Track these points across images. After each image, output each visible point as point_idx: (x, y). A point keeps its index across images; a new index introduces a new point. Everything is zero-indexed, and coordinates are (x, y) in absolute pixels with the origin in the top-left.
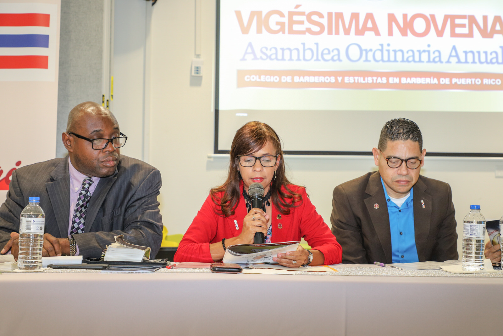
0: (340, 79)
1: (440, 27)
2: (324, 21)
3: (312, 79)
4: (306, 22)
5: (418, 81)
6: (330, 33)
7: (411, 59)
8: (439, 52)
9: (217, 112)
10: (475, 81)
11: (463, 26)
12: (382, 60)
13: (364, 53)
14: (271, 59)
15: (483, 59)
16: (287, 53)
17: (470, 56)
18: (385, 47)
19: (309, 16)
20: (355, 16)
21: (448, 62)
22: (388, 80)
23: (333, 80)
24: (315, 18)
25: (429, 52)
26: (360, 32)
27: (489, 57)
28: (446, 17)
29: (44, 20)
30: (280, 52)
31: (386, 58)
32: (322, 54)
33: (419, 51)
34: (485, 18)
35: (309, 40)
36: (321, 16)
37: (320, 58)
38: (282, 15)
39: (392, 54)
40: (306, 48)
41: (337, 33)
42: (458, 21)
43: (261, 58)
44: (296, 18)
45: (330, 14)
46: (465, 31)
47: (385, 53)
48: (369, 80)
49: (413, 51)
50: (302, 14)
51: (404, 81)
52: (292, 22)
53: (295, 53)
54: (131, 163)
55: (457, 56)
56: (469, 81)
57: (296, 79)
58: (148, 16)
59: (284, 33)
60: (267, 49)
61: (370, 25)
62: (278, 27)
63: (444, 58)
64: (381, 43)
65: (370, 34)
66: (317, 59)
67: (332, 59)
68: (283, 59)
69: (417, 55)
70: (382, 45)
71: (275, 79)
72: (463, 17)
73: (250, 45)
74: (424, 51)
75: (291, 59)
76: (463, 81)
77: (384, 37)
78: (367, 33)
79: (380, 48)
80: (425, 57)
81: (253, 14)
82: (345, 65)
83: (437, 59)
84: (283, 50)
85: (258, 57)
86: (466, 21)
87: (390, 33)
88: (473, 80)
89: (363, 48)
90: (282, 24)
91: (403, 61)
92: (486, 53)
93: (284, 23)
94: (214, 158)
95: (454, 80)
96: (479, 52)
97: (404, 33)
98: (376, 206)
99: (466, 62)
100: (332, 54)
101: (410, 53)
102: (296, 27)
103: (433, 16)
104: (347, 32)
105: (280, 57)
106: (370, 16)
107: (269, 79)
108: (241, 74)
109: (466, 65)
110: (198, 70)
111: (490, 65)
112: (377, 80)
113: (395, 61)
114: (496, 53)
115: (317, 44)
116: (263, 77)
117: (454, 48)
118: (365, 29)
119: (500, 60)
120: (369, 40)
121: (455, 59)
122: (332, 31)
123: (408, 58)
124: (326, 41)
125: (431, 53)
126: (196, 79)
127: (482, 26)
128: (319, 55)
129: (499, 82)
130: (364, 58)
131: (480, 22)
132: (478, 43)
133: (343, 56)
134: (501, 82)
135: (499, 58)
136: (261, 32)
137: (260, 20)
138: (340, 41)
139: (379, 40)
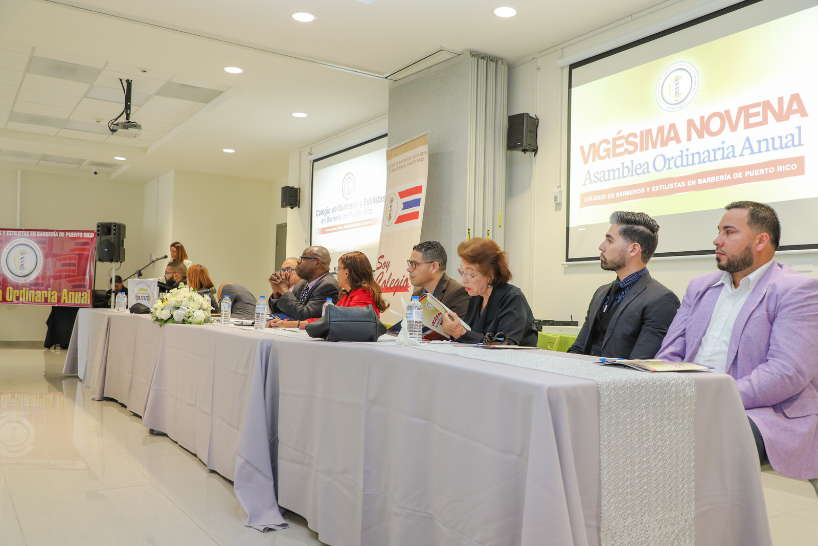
0: (648, 189)
2: (638, 140)
3: (628, 193)
4: (625, 145)
5: (713, 179)
6: (642, 150)
7: (706, 159)
8: (733, 147)
9: (568, 229)
10: (768, 170)
11: (757, 114)
12: (682, 166)
13: (667, 161)
14: (601, 181)
15: (777, 145)
16: (611, 173)
17: (764, 144)
18: (685, 153)
19: (627, 139)
20: (661, 129)
21: (742, 155)
22: (686, 183)
23: (643, 191)
24: (631, 139)
25: (723, 148)
26: (664, 144)
27: (784, 141)
28: (741, 109)
29: (421, 189)
30: (606, 174)
31: (685, 163)
32: (636, 169)
33: (714, 150)
34: (781, 100)
35: (626, 159)
36: (635, 135)
37: (634, 173)
38: (607, 142)
39: (690, 157)
40: (624, 166)
41: (647, 149)
42: (752, 111)
43: (594, 182)
44: (618, 142)
45: (642, 133)
46: (759, 119)
47: (685, 158)
48: (671, 186)
49: (708, 151)
50: (622, 138)
51: (700, 181)
52: (615, 146)
53: (617, 173)
55: (751, 147)
56: (762, 171)
57: (618, 195)
58: (532, 164)
59: (609, 157)
60: (597, 173)
61: (672, 135)
62: (606, 153)
63: (737, 153)
64: (681, 150)
65: (672, 143)
66: (632, 175)
67: (643, 173)
68: (609, 179)
69: (712, 153)
70: (682, 151)
71: (604, 197)
72: (757, 105)
73: (588, 172)
74: (719, 149)
75: (614, 178)
76: (755, 173)
78: (670, 143)
79: (680, 154)
80: (719, 154)
81: (591, 146)
82: (653, 176)
83: (731, 155)
84: (609, 171)
86: (760, 109)
87: (689, 138)
88: (766, 169)
89: (667, 157)
90: (607, 150)
91: (700, 163)
93: (610, 148)
94: (569, 265)
95: (747, 173)
96: (773, 139)
97: (701, 136)
101: (706, 154)
102: (618, 150)
103: (728, 112)
104: (654, 146)
105: (607, 178)
106: (673, 127)
107: (599, 198)
108: (583, 197)
109: (760, 154)
111: (785, 149)
112: (677, 185)
113: (693, 164)
114: (792, 135)
115: (632, 161)
116: (595, 197)
117: (748, 139)
118: (669, 139)
119: (796, 142)
120: (672, 149)
121: (749, 151)
122: (643, 147)
123: (704, 159)
124: (641, 157)
125: (725, 149)
126: (558, 205)
127: (777, 110)
128: (633, 170)
129: (794, 167)
130: (667, 166)
131: (775, 106)
132: (774, 129)
133: (651, 168)
134: (798, 167)
135: (796, 140)
136: (595, 160)
137: (595, 150)
138: (649, 155)
139: (680, 147)
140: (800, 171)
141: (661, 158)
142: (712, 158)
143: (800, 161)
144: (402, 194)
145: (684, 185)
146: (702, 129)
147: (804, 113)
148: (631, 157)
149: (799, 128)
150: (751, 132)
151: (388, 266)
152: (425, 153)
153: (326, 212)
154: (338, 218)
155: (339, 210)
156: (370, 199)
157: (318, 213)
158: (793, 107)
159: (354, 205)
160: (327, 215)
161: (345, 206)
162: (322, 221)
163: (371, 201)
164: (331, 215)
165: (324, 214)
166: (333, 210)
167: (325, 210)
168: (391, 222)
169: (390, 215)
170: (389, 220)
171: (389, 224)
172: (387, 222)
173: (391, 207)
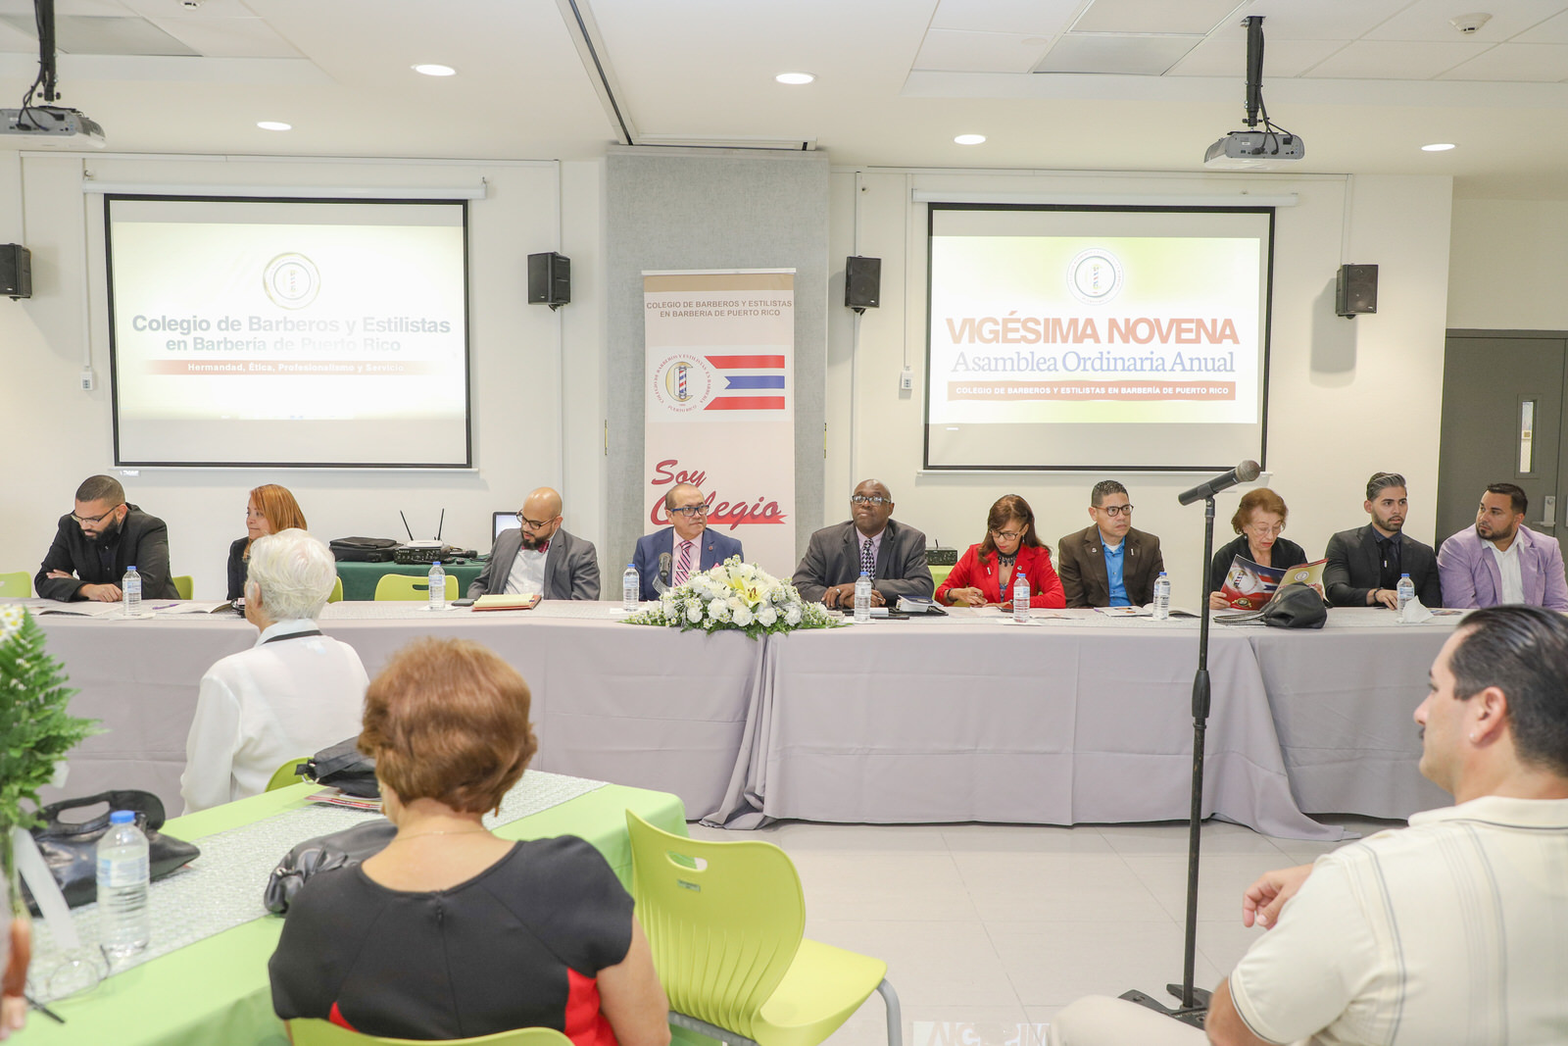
0: (1056, 390)
1: (1165, 330)
2: (1041, 328)
3: (1026, 391)
4: (1021, 329)
5: (1139, 391)
6: (1046, 341)
7: (1132, 367)
8: (1163, 359)
9: (927, 426)
10: (1200, 390)
11: (1190, 330)
12: (1101, 369)
13: (1082, 361)
14: (984, 370)
15: (1210, 367)
16: (1001, 362)
17: (1196, 363)
18: (1105, 355)
19: (1025, 323)
20: (1074, 322)
21: (1172, 370)
22: (1107, 390)
23: (1048, 391)
24: (1031, 325)
25: (1152, 359)
26: (1078, 340)
27: (1217, 364)
28: (1172, 321)
29: (780, 361)
30: (993, 362)
31: (1105, 367)
32: (1038, 364)
33: (1141, 359)
34: (1214, 322)
35: (1025, 349)
36: (1037, 322)
37: (1035, 367)
38: (996, 322)
39: (1112, 362)
40: (1021, 357)
41: (1054, 341)
42: (1184, 326)
43: (974, 369)
44: (1011, 325)
45: (1047, 321)
46: (1192, 336)
47: (1105, 362)
48: (1087, 391)
49: (1134, 359)
50: (1018, 320)
51: (1124, 390)
52: (1006, 330)
53: (1008, 363)
54: (902, 529)
55: (1182, 363)
56: (1193, 390)
57: (1010, 391)
58: (854, 326)
59: (998, 342)
60: (979, 359)
61: (1089, 331)
62: (992, 336)
63: (1168, 366)
64: (1101, 351)
65: (1088, 342)
66: (1032, 369)
67: (1049, 369)
68: (996, 370)
69: (1139, 362)
70: (1101, 353)
71: (988, 391)
72: (1190, 321)
73: (962, 354)
74: (1147, 359)
75: (1005, 370)
76: (1187, 391)
77: (1104, 345)
78: (1086, 340)
79: (1099, 356)
80: (1147, 365)
81: (965, 321)
82: (1062, 375)
83: (1160, 367)
84: (996, 359)
85: (970, 368)
86: (1193, 326)
87: (1111, 340)
89: (1081, 356)
90: (996, 332)
91: (1123, 369)
92: (1213, 359)
93: (999, 331)
94: (924, 474)
95: (1178, 390)
96: (1206, 359)
97: (1125, 340)
98: (1094, 550)
99: (1192, 370)
100: (1048, 363)
101: (1132, 361)
102: (1011, 335)
103: (1157, 321)
104: (1065, 339)
105: (993, 367)
106: (1089, 322)
107: (981, 391)
108: (952, 385)
109: (1191, 373)
110: (907, 382)
111: (1218, 372)
112: (1095, 390)
113: (1115, 369)
114: (1225, 359)
115: (1032, 353)
116: (975, 389)
117: (1179, 354)
118: (1084, 336)
119: (1228, 368)
120: (1088, 348)
121: (1180, 367)
122: (1049, 338)
123: (1128, 367)
124: (1042, 349)
125: (1154, 360)
126: (905, 392)
127: (1210, 331)
128: (1035, 365)
129: (1226, 391)
130: (1082, 367)
131: (1209, 326)
132: (1205, 349)
133: (1060, 365)
134: (1229, 391)
135: (1228, 365)
136: (974, 342)
137: (972, 328)
138: (1057, 349)
139: (1099, 347)
140: (1231, 396)
141: (1074, 355)
142: (1138, 367)
143: (1231, 386)
144: (720, 362)
145: (1110, 390)
146: (1129, 333)
147: (1236, 341)
148: (1032, 347)
149: (1231, 353)
150: (1183, 348)
151: (698, 479)
152: (784, 303)
153: (186, 326)
154: (251, 345)
155: (251, 329)
156: (389, 322)
157: (146, 323)
158: (1225, 332)
159: (322, 326)
160: (194, 334)
161: (278, 323)
162: (170, 345)
163: (393, 325)
164: (214, 334)
165: (179, 330)
166: (223, 325)
167: (183, 321)
168: (688, 404)
169: (681, 392)
170: (682, 400)
171: (682, 408)
172: (677, 404)
173: (681, 378)
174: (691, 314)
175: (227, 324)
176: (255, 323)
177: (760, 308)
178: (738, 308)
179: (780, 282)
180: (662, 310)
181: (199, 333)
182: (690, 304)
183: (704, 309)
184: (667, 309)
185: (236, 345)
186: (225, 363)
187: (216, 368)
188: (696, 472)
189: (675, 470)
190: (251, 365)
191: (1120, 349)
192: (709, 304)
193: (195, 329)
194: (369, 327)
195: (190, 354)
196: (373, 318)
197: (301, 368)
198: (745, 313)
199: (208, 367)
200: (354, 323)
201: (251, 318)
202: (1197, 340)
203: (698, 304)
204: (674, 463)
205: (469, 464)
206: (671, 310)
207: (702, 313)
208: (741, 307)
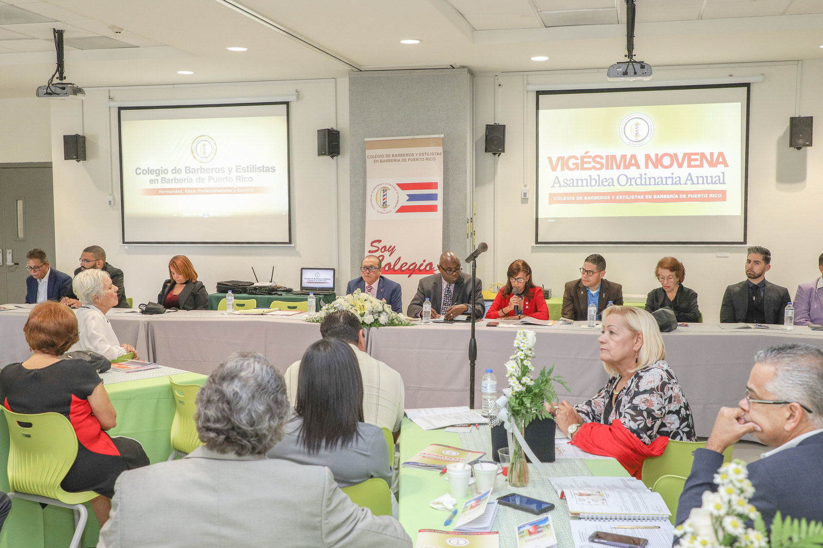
0: (613, 197)
1: (680, 160)
2: (604, 161)
3: (595, 198)
4: (592, 162)
5: (665, 196)
6: (607, 168)
7: (660, 183)
8: (679, 177)
9: (537, 219)
10: (704, 196)
11: (697, 160)
12: (641, 184)
13: (629, 180)
14: (570, 186)
15: (709, 181)
16: (580, 182)
17: (700, 179)
18: (643, 176)
19: (594, 158)
20: (624, 157)
21: (685, 184)
22: (645, 197)
23: (609, 198)
24: (598, 159)
25: (672, 178)
26: (627, 167)
27: (714, 180)
28: (685, 155)
29: (435, 186)
30: (575, 182)
31: (643, 183)
32: (602, 182)
33: (666, 178)
34: (712, 154)
35: (594, 173)
36: (601, 158)
37: (601, 184)
38: (576, 158)
39: (648, 180)
40: (592, 178)
41: (612, 168)
42: (693, 157)
43: (564, 186)
44: (585, 160)
45: (607, 156)
46: (698, 163)
47: (643, 180)
48: (633, 197)
49: (661, 178)
50: (590, 157)
51: (655, 197)
52: (583, 163)
53: (585, 182)
55: (692, 180)
56: (699, 196)
57: (586, 198)
58: (495, 164)
59: (578, 170)
60: (567, 180)
61: (633, 162)
62: (574, 166)
63: (683, 181)
65: (633, 168)
66: (599, 185)
67: (609, 185)
68: (577, 186)
69: (664, 180)
71: (573, 198)
72: (697, 154)
73: (557, 178)
74: (669, 177)
75: (582, 186)
76: (695, 196)
77: (643, 170)
78: (631, 167)
79: (640, 176)
80: (669, 181)
81: (559, 158)
82: (617, 188)
83: (678, 182)
84: (577, 180)
85: (562, 185)
86: (698, 157)
87: (647, 167)
88: (702, 195)
89: (629, 177)
90: (576, 164)
91: (655, 184)
92: (712, 177)
93: (578, 163)
94: (536, 247)
95: (689, 196)
96: (707, 177)
97: (656, 166)
98: (582, 293)
99: (698, 183)
100: (608, 182)
101: (660, 179)
102: (586, 166)
103: (676, 155)
104: (618, 168)
105: (575, 185)
106: (633, 157)
107: (568, 199)
108: (551, 196)
109: (698, 185)
110: (525, 194)
111: (715, 185)
112: (637, 197)
113: (650, 184)
114: (719, 177)
115: (599, 176)
116: (564, 198)
117: (690, 174)
118: (630, 165)
119: (721, 182)
120: (633, 172)
121: (690, 182)
122: (609, 166)
123: (658, 183)
124: (605, 173)
125: (674, 178)
126: (525, 200)
127: (709, 160)
128: (600, 182)
129: (720, 196)
130: (629, 183)
131: (709, 157)
132: (706, 170)
133: (615, 182)
134: (722, 196)
135: (721, 180)
136: (564, 170)
137: (563, 162)
138: (614, 173)
139: (639, 171)
140: (724, 199)
141: (625, 177)
142: (664, 183)
143: (724, 193)
144: (403, 186)
145: (646, 196)
146: (658, 162)
147: (726, 165)
148: (598, 172)
149: (723, 173)
150: (691, 170)
151: (392, 250)
152: (438, 154)
153: (158, 172)
154: (186, 181)
155: (186, 173)
156: (248, 167)
157: (141, 171)
158: (719, 160)
159: (217, 170)
160: (161, 176)
161: (198, 169)
162: (151, 181)
163: (249, 169)
164: (170, 176)
165: (155, 174)
166: (174, 171)
167: (157, 170)
168: (387, 209)
169: (384, 203)
170: (385, 207)
171: (384, 212)
172: (381, 210)
173: (384, 196)
174: (390, 161)
175: (176, 171)
176: (188, 170)
177: (425, 157)
178: (413, 157)
179: (436, 142)
180: (375, 159)
181: (163, 175)
182: (389, 156)
183: (396, 158)
184: (377, 159)
185: (180, 181)
186: (175, 189)
187: (171, 192)
188: (391, 246)
189: (380, 245)
190: (186, 190)
191: (652, 172)
192: (399, 155)
193: (162, 173)
194: (238, 170)
195: (160, 185)
196: (240, 166)
197: (208, 191)
198: (417, 159)
199: (168, 192)
200: (232, 168)
201: (186, 167)
202: (701, 165)
203: (393, 156)
204: (379, 241)
205: (290, 242)
206: (379, 159)
207: (395, 160)
208: (415, 157)
